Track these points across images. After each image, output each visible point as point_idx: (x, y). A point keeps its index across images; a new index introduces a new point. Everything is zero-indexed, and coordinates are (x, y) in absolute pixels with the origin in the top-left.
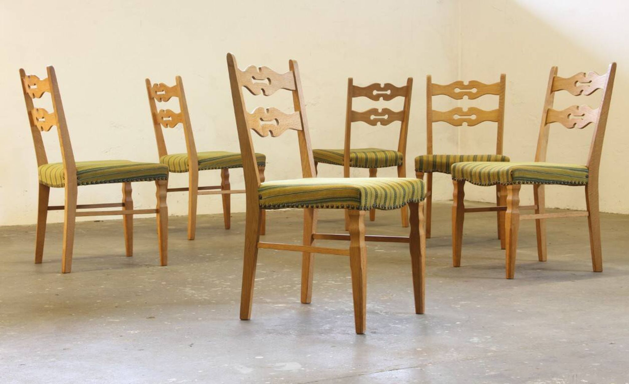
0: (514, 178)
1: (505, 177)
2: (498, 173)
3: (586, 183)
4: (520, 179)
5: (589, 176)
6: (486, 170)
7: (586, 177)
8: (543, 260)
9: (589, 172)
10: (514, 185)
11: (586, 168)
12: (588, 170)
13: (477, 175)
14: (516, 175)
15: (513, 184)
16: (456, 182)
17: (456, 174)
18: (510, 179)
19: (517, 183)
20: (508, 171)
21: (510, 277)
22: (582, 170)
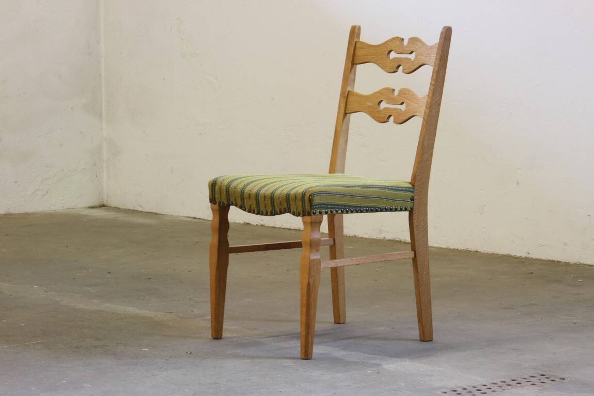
0: (313, 206)
1: (299, 203)
2: (288, 196)
3: (411, 208)
4: (322, 207)
5: (415, 198)
6: (267, 190)
7: (411, 200)
8: (341, 321)
9: (415, 192)
10: (314, 216)
11: (410, 186)
12: (414, 189)
13: (253, 197)
14: (317, 200)
15: (312, 214)
16: (216, 207)
17: (216, 195)
18: (307, 208)
19: (318, 213)
20: (304, 195)
21: (307, 355)
22: (405, 190)
